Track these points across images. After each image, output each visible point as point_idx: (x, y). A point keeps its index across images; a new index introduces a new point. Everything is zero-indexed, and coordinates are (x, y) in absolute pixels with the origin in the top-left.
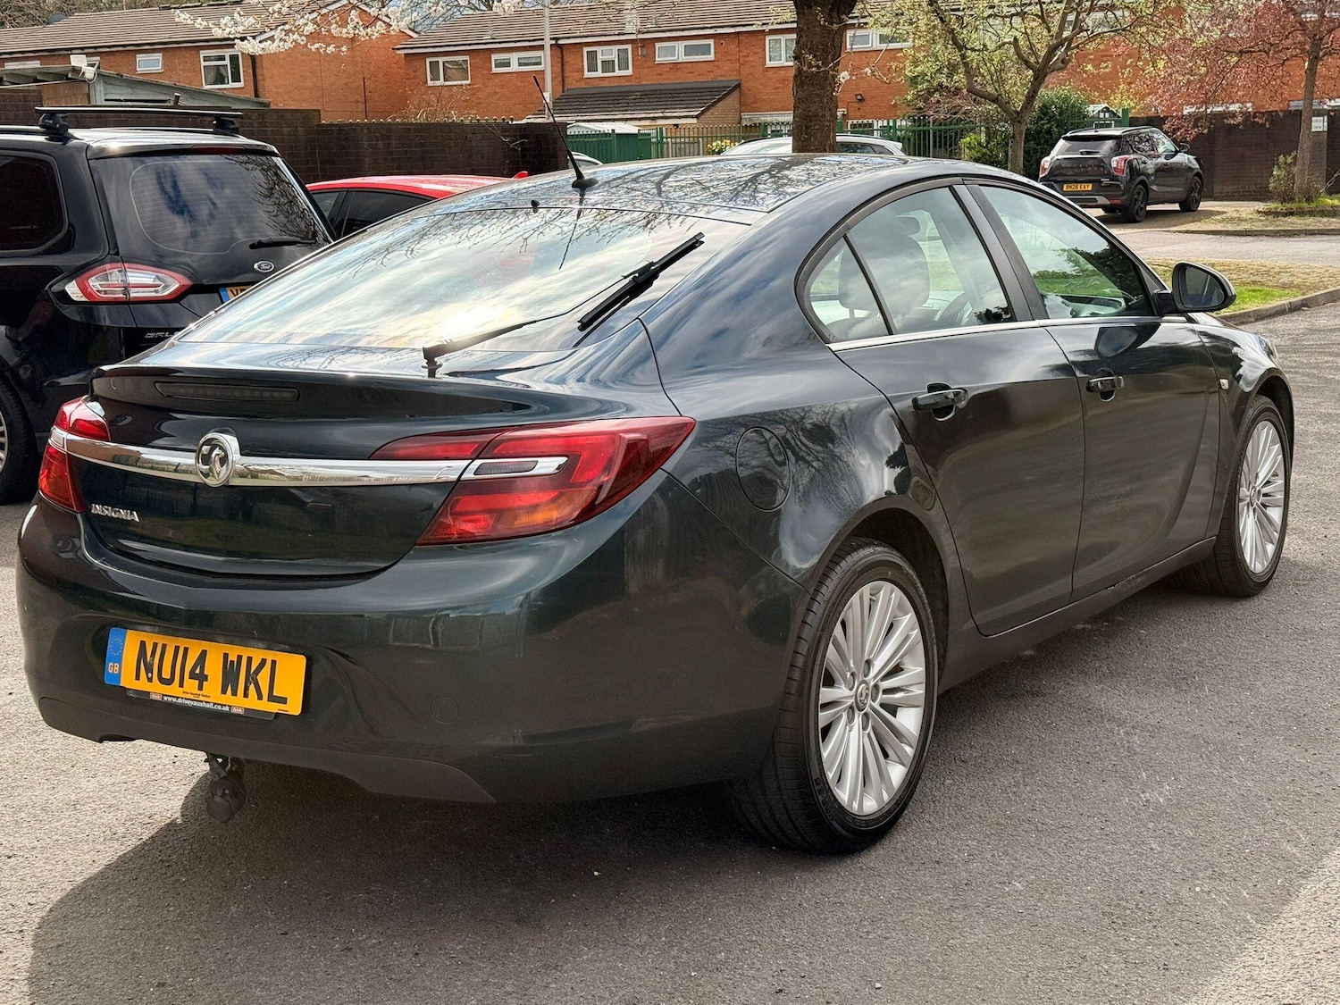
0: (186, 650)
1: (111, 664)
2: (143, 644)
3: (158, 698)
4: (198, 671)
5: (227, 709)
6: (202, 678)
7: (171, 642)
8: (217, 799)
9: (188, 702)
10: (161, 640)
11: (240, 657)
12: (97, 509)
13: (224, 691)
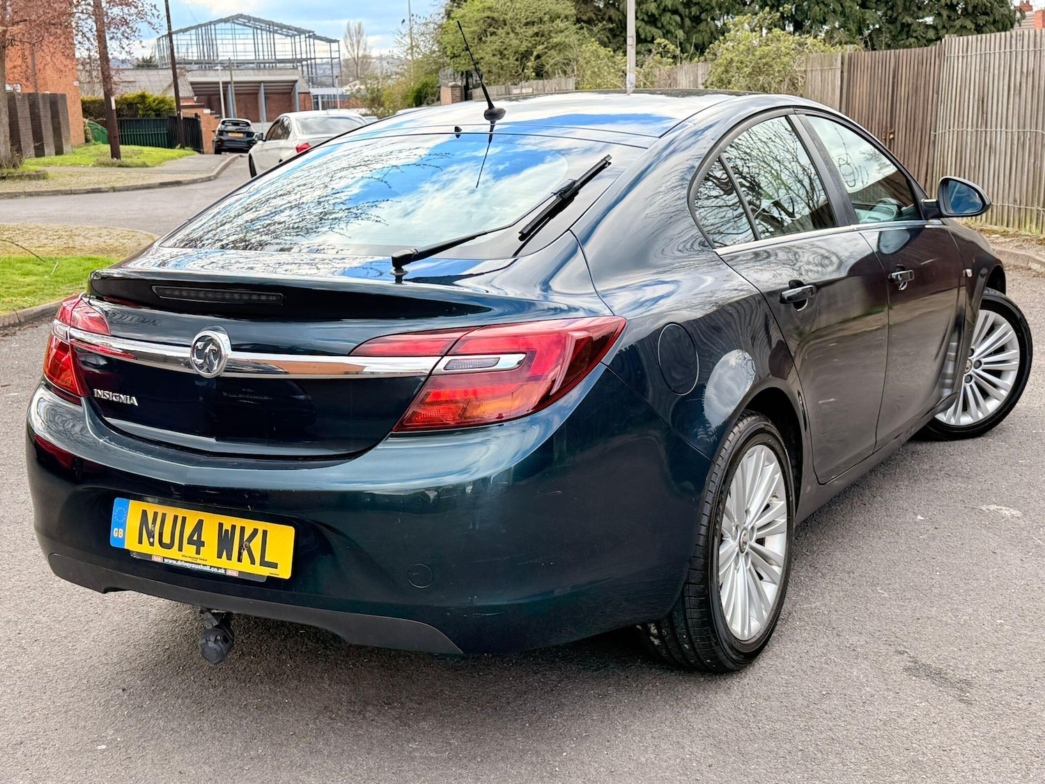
0: (184, 519)
1: (116, 529)
2: (144, 513)
3: (159, 560)
4: (195, 538)
5: (222, 571)
6: (199, 544)
7: (171, 512)
8: (211, 644)
9: (187, 564)
10: (161, 509)
11: (234, 527)
12: (99, 393)
13: (220, 556)
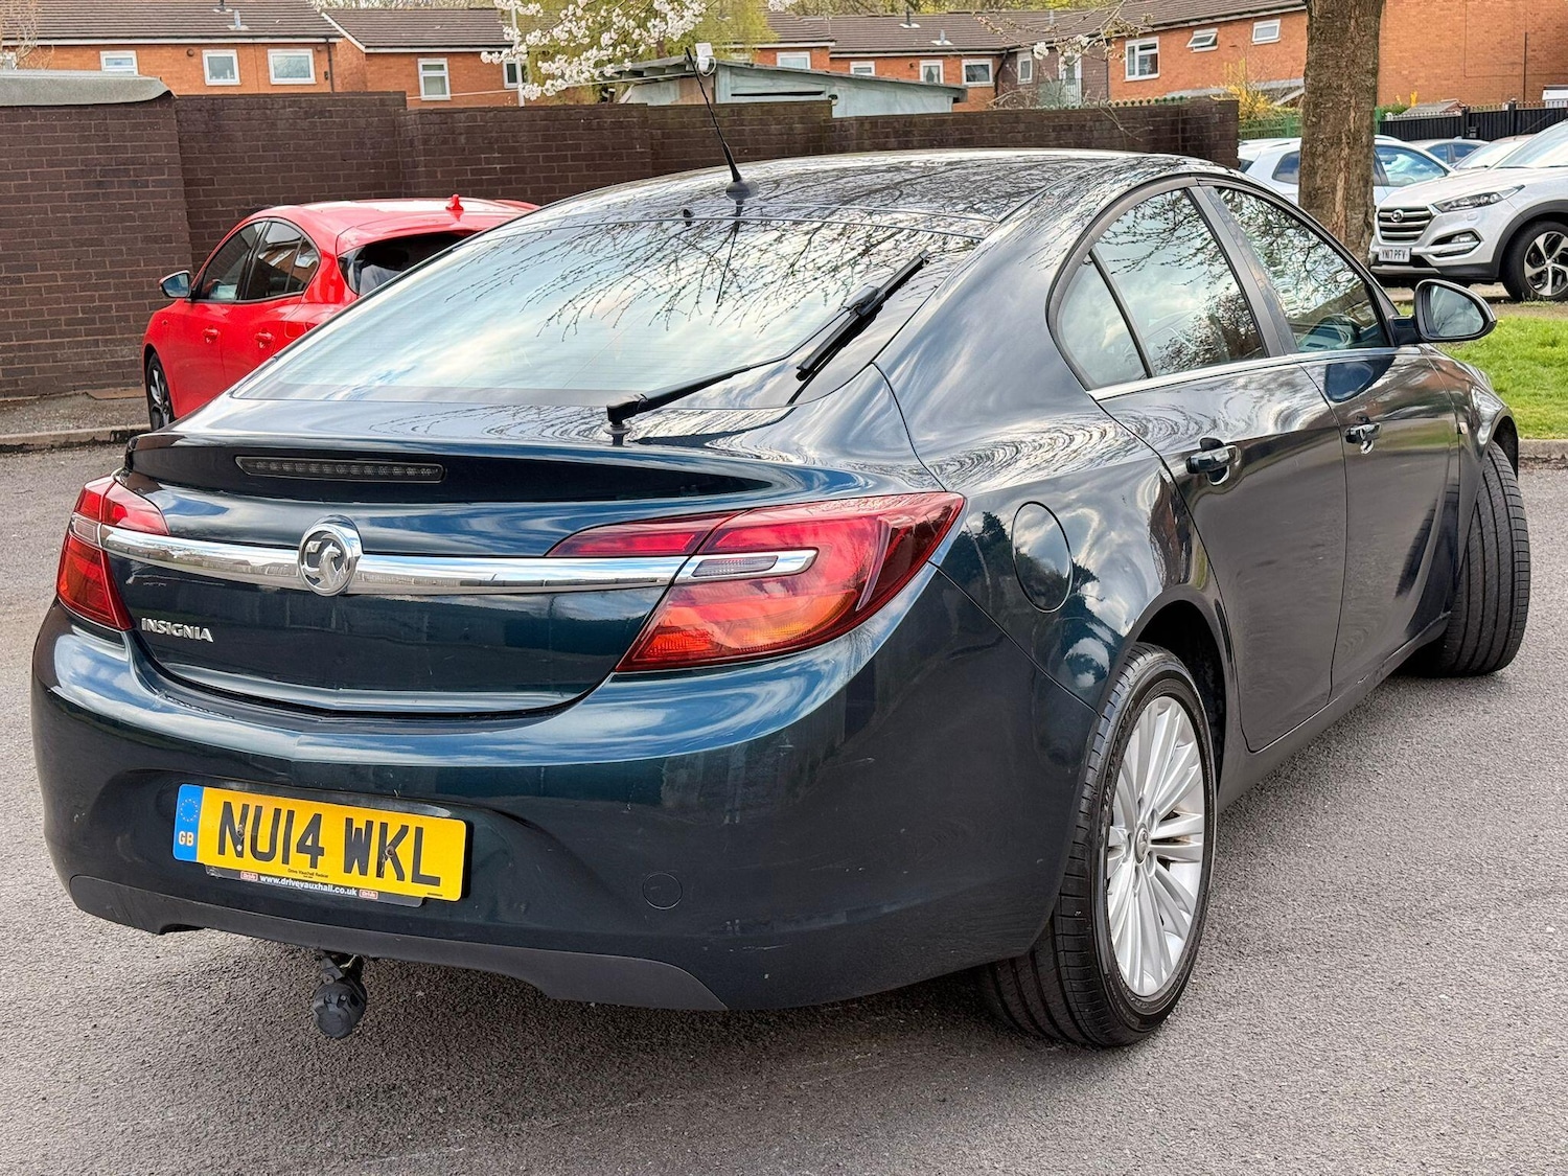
0: (291, 814)
1: (182, 832)
2: (227, 806)
3: (252, 878)
4: (309, 843)
5: (354, 892)
6: (316, 852)
7: (269, 803)
8: (332, 1008)
9: (297, 884)
10: (254, 800)
11: (369, 824)
12: (149, 624)
13: (348, 869)
